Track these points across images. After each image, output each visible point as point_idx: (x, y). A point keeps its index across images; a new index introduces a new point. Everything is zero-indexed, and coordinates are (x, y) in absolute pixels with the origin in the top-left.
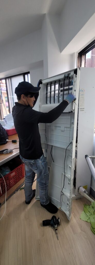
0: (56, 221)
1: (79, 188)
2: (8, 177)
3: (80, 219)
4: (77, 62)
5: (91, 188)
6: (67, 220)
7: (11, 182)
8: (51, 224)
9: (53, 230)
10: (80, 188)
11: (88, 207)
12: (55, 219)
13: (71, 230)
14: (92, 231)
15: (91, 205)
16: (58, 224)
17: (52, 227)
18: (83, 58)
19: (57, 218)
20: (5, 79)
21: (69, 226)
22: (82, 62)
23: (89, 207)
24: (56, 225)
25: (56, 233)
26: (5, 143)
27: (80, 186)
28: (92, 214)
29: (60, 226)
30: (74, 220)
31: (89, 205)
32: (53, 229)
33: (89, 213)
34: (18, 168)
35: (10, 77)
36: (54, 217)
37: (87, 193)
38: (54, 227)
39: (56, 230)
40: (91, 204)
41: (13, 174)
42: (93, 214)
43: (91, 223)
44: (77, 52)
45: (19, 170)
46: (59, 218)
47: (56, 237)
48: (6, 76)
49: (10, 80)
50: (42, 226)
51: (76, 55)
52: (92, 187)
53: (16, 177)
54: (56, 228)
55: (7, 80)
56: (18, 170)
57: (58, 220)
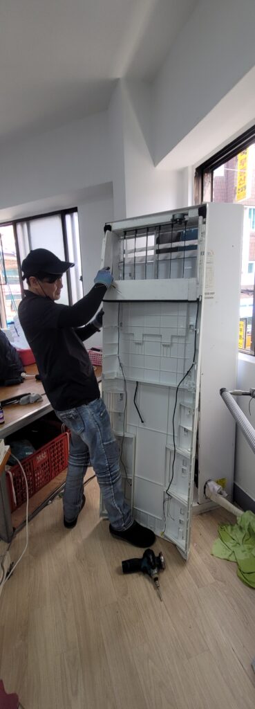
0: (154, 561)
1: (206, 483)
2: (30, 464)
3: (212, 555)
4: (194, 189)
5: (234, 484)
6: (181, 559)
7: (38, 476)
8: (142, 567)
9: (147, 581)
10: (209, 484)
11: (229, 528)
12: (151, 557)
13: (192, 579)
14: (240, 578)
15: (236, 525)
16: (161, 567)
17: (147, 575)
18: (207, 178)
19: (157, 555)
20: (14, 223)
21: (186, 571)
22: (205, 188)
23: (232, 529)
24: (154, 568)
25: (157, 587)
26: (19, 381)
27: (209, 480)
28: (240, 541)
29: (165, 572)
30: (197, 558)
31: (232, 525)
32: (149, 580)
33: (232, 541)
34: (54, 442)
35: (27, 220)
36: (148, 553)
37: (226, 495)
38: (150, 575)
39: (156, 579)
40: (236, 521)
41: (42, 457)
42: (241, 543)
43: (237, 563)
44: (193, 166)
45: (55, 448)
46: (160, 554)
47: (156, 595)
48: (16, 216)
49: (25, 226)
50: (120, 574)
51: (191, 173)
52: (237, 484)
53: (49, 465)
54: (156, 576)
55: (19, 227)
56: (53, 447)
57: (159, 558)
